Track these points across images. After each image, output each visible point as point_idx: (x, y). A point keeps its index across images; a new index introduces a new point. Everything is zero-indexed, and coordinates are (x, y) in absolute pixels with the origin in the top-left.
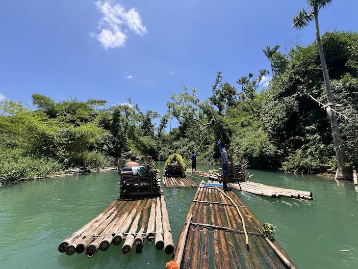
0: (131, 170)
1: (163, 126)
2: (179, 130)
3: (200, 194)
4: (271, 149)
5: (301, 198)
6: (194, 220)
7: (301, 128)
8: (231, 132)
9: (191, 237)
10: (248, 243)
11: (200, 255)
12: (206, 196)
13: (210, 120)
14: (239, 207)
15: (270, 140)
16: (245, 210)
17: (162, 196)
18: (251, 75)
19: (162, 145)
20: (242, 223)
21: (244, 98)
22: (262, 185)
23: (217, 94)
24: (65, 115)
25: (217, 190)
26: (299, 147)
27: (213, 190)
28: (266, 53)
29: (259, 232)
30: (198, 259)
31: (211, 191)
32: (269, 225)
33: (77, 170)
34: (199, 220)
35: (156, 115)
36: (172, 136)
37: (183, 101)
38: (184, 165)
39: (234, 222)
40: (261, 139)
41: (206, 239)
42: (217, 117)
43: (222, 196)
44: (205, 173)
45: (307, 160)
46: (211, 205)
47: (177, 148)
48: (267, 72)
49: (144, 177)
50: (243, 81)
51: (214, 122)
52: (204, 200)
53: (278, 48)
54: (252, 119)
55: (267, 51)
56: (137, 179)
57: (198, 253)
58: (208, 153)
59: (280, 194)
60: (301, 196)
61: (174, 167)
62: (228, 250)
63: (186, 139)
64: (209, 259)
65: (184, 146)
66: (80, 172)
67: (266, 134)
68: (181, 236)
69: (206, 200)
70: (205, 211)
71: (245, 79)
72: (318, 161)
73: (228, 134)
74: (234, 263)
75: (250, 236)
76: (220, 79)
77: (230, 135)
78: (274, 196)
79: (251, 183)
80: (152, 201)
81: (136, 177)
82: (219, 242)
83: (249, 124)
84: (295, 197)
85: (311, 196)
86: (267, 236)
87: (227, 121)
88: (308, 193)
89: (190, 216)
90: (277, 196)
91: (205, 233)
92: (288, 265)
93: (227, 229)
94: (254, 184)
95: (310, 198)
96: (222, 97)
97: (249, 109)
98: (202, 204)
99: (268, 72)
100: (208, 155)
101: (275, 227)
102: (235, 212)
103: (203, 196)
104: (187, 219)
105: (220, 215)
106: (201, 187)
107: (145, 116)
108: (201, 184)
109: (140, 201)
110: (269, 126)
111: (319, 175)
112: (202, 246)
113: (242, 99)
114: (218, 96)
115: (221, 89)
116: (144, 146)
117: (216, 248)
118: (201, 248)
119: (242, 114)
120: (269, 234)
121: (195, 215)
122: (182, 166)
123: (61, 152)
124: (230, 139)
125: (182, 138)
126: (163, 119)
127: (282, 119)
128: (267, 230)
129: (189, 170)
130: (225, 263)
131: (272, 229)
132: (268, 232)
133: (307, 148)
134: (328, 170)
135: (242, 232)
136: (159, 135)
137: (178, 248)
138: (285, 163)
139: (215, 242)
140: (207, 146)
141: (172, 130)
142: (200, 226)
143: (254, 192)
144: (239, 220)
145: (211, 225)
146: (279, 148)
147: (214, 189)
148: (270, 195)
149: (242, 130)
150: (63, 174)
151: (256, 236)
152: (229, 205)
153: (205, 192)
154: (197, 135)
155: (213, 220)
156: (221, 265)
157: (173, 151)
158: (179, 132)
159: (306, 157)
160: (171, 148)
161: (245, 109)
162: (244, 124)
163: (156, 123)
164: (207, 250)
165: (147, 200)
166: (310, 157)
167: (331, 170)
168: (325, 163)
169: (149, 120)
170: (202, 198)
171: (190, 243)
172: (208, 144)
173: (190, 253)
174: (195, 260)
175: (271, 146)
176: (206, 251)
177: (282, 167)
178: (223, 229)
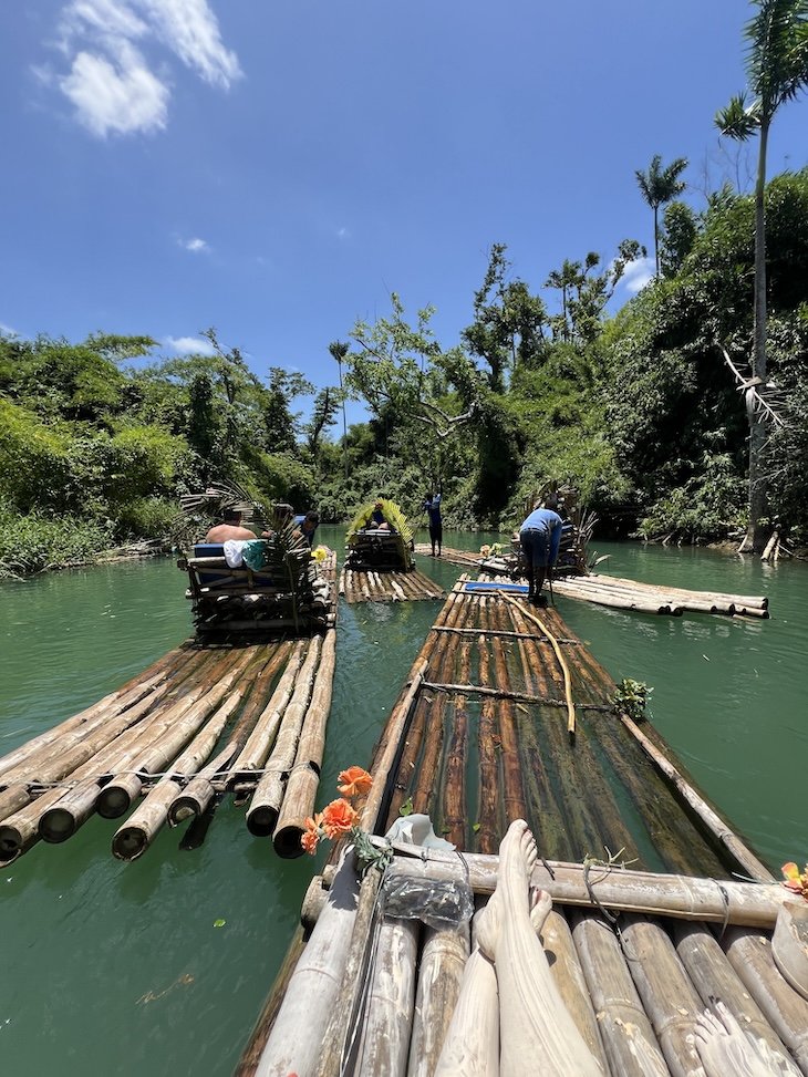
0: (220, 552)
1: (322, 419)
2: (371, 430)
3: (453, 611)
4: (619, 488)
5: (738, 613)
6: (433, 675)
7: (694, 436)
8: (522, 441)
9: (420, 716)
10: (573, 729)
11: (443, 759)
12: (472, 614)
13: (466, 404)
14: (560, 643)
15: (620, 465)
16: (577, 651)
17: (331, 632)
18: (592, 260)
19: (323, 476)
20: (564, 682)
21: (566, 333)
22: (631, 584)
23: (488, 320)
24: (43, 394)
25: (504, 599)
26: (681, 483)
27: (492, 599)
28: (644, 186)
29: (606, 702)
30: (435, 766)
31: (487, 602)
32: (636, 685)
33: (142, 546)
34: (444, 677)
35: (300, 386)
36: (351, 451)
37: (390, 347)
38: (407, 535)
39: (542, 679)
40: (599, 460)
41: (461, 720)
42: (486, 396)
43: (517, 614)
44: (471, 556)
45: (694, 513)
46: (482, 638)
47: (368, 487)
48: (640, 250)
49: (269, 575)
50: (569, 277)
51: (477, 411)
52: (463, 626)
53: (679, 168)
54: (584, 401)
55: (648, 180)
56: (245, 580)
57: (438, 753)
58: (457, 498)
59: (682, 604)
60: (739, 608)
61: (376, 541)
62: (517, 745)
63: (394, 460)
64: (467, 766)
65: (388, 480)
66: (150, 553)
67: (612, 450)
68: (395, 714)
69: (468, 626)
70: (464, 654)
71: (574, 273)
72: (715, 516)
73: (515, 445)
74: (530, 774)
75: (580, 712)
76: (498, 268)
77: (522, 449)
78: (664, 611)
79: (602, 578)
80: (292, 650)
81: (240, 574)
82: (496, 728)
83: (575, 419)
84: (723, 612)
85: (764, 607)
86: (627, 712)
87: (513, 406)
88: (759, 601)
89: (421, 666)
90: (672, 610)
91: (460, 706)
92: (671, 776)
93: (520, 697)
94: (610, 580)
95: (762, 612)
96: (504, 329)
97: (579, 370)
98: (456, 637)
99: (645, 252)
100: (459, 504)
101: (650, 690)
102: (548, 656)
103: (461, 617)
104: (413, 674)
105: (505, 663)
106: (457, 593)
107: (268, 387)
108: (458, 584)
109: (255, 648)
110: (621, 428)
111: (713, 546)
112: (450, 738)
113: (561, 338)
114: (490, 327)
115: (501, 305)
116: (277, 481)
117: (487, 745)
118: (446, 742)
119: (557, 388)
120: (633, 706)
121: (435, 664)
122: (399, 538)
123: (95, 504)
124: (521, 459)
125: (382, 458)
126: (322, 395)
127: (654, 412)
128: (628, 698)
129: (423, 548)
130: (507, 775)
131: (642, 695)
132: (631, 701)
133: (697, 486)
134: (731, 534)
135: (561, 703)
136: (314, 446)
137: (383, 744)
138: (646, 521)
139: (485, 727)
140: (454, 478)
141: (348, 431)
142: (449, 690)
143: (609, 602)
144: (556, 676)
145: (478, 688)
146: (638, 485)
147: (495, 596)
148: (656, 607)
149: (553, 435)
150: (110, 555)
151: (596, 712)
152: (533, 638)
153: (469, 606)
154: (425, 447)
155: (484, 676)
156: (497, 778)
157: (358, 495)
158: (369, 436)
159: (694, 506)
160: (349, 486)
161: (567, 373)
162: (562, 414)
163: (301, 409)
164: (461, 745)
165: (280, 643)
166: (702, 506)
167: (736, 533)
168: (727, 519)
169: (280, 399)
170: (459, 621)
171: (418, 731)
172: (459, 474)
173: (416, 754)
174: (427, 768)
175: (619, 479)
176: (458, 749)
177: (635, 531)
178: (511, 698)
